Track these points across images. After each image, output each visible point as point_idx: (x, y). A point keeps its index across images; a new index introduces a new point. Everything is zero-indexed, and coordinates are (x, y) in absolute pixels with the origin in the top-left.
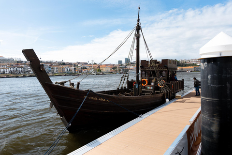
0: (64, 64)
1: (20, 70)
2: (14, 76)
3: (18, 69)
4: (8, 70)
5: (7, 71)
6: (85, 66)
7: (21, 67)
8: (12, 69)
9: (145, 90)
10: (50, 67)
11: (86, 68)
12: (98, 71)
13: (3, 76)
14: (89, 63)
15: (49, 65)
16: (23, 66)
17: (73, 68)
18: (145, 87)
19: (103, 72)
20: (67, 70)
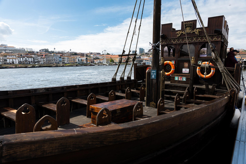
0: (76, 54)
1: (30, 60)
2: (23, 66)
3: (27, 59)
4: (17, 60)
5: (16, 62)
6: (98, 56)
7: (31, 57)
8: (21, 60)
9: (169, 82)
10: (60, 57)
11: (98, 59)
12: (111, 61)
13: (11, 66)
14: (101, 54)
15: (59, 55)
16: (33, 56)
17: (84, 58)
18: (169, 78)
19: (116, 63)
20: (79, 60)
